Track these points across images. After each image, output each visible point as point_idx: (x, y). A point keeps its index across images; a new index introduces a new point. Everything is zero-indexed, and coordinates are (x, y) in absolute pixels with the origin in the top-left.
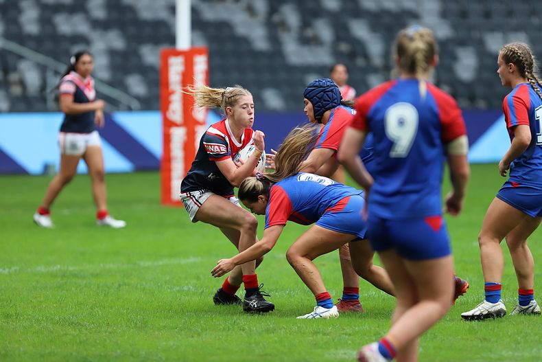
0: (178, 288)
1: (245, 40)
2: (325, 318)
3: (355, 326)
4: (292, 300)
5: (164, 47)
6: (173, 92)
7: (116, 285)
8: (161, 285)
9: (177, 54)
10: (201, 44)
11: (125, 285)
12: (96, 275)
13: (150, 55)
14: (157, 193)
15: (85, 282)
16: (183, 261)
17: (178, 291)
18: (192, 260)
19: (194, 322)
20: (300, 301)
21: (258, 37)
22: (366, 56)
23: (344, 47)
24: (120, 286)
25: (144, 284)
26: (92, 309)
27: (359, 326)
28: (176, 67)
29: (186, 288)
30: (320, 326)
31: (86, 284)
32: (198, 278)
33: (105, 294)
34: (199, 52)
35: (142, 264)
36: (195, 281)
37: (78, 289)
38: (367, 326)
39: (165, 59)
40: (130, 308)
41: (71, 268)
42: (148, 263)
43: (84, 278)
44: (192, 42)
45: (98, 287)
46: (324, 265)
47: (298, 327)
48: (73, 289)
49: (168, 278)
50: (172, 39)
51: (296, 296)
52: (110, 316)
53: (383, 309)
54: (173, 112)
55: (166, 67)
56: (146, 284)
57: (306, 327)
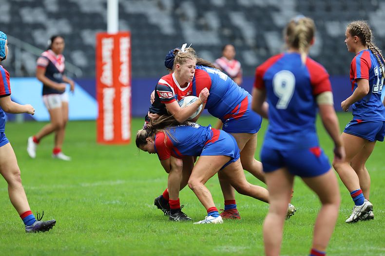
0: (108, 202)
1: (156, 27)
2: (213, 224)
3: (235, 229)
4: (190, 211)
5: (99, 32)
6: (105, 64)
7: (65, 200)
8: (97, 200)
9: (108, 36)
10: (125, 29)
11: (71, 200)
12: (50, 193)
13: (89, 37)
14: (94, 134)
15: (42, 198)
16: (112, 183)
17: (109, 204)
18: (119, 182)
19: (120, 226)
20: (195, 211)
21: (166, 24)
22: (242, 38)
23: (227, 32)
24: (67, 200)
25: (85, 199)
26: (47, 217)
27: (237, 229)
28: (107, 46)
29: (114, 202)
30: (210, 229)
31: (43, 200)
32: (123, 195)
33: (56, 206)
34: (124, 35)
35: (83, 185)
36: (121, 197)
37: (38, 203)
38: (243, 229)
39: (99, 40)
40: (75, 216)
41: (33, 188)
42: (87, 185)
43: (42, 195)
44: (119, 28)
45: (52, 201)
46: (212, 186)
47: (194, 230)
48: (34, 203)
49: (101, 195)
50: (104, 26)
51: (192, 207)
52: (61, 222)
53: (254, 217)
54: (106, 77)
55: (100, 46)
56: (86, 199)
57: (200, 230)
